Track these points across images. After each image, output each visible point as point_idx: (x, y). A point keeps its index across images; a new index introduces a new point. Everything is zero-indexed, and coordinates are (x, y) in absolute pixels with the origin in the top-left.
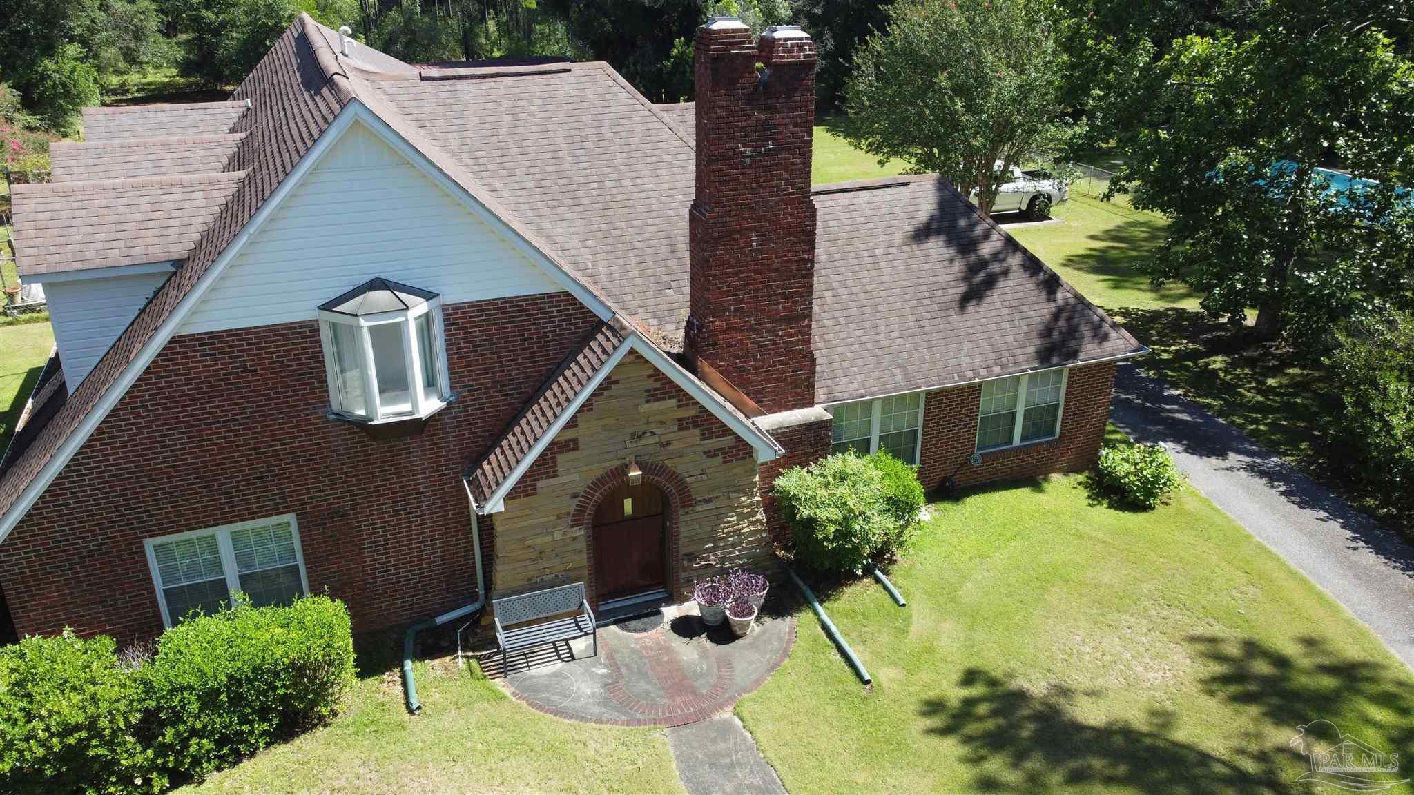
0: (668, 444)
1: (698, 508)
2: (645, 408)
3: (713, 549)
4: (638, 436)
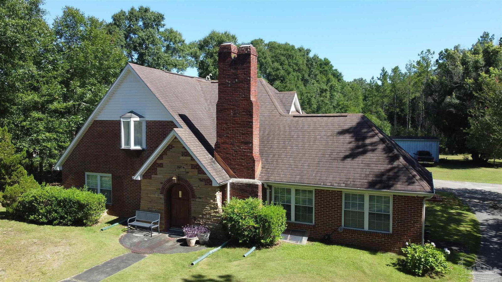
0: (188, 173)
1: (197, 200)
2: (181, 158)
3: (202, 218)
4: (179, 167)
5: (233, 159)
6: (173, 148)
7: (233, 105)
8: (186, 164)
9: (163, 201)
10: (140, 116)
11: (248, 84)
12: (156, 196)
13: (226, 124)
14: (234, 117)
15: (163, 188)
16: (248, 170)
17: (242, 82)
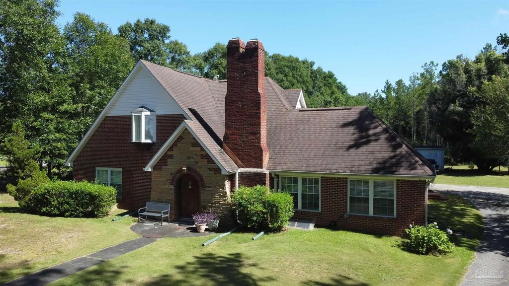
0: (197, 163)
1: (206, 189)
2: (192, 149)
3: (211, 207)
4: (189, 158)
5: (241, 150)
6: (183, 140)
7: (242, 98)
8: (196, 155)
9: (173, 192)
10: (151, 111)
11: (255, 77)
12: (167, 186)
13: (235, 116)
14: (242, 109)
15: (173, 178)
16: (256, 160)
17: (250, 75)
